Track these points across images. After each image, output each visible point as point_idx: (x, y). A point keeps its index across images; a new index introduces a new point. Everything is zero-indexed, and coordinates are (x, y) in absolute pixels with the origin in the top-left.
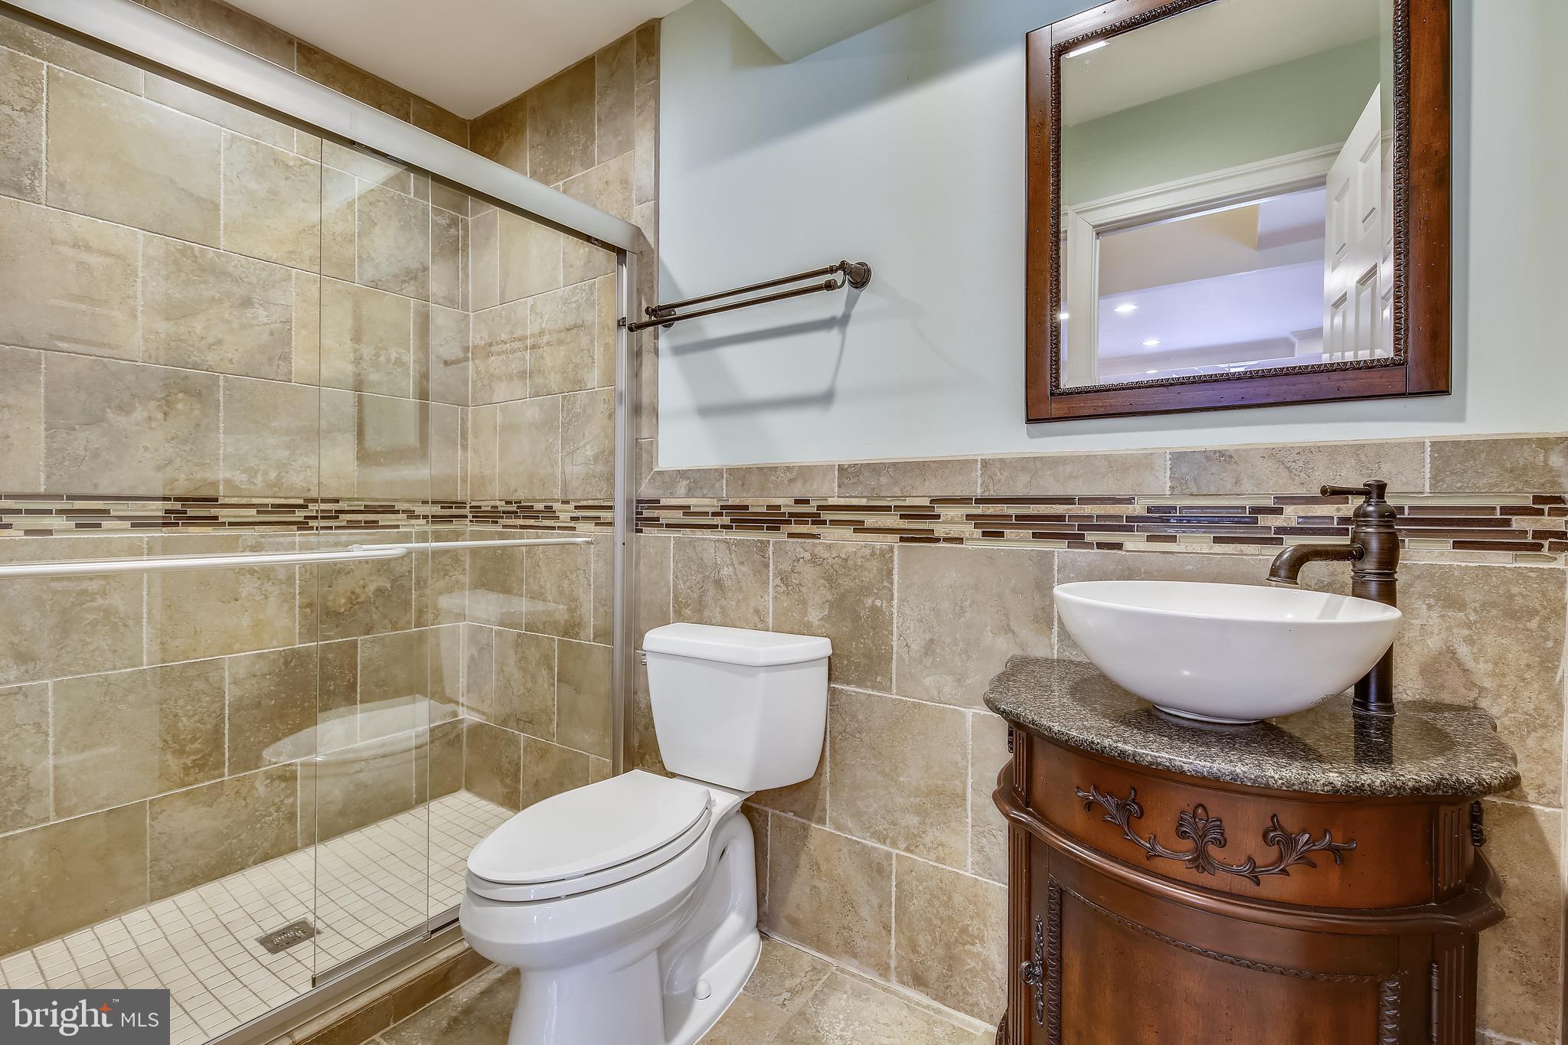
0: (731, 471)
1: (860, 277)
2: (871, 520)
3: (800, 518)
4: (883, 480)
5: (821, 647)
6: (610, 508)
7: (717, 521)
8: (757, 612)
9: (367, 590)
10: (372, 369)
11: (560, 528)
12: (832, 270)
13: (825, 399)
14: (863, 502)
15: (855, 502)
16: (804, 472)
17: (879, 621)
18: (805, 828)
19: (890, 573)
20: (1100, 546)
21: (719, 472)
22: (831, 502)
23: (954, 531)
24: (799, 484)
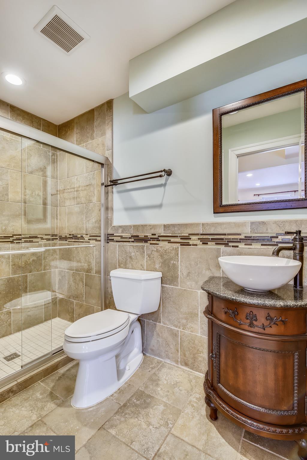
0: (134, 226)
1: (169, 173)
2: (172, 240)
3: (153, 239)
4: (176, 229)
5: (159, 274)
6: (100, 236)
7: (130, 240)
8: (141, 265)
9: (30, 260)
10: (31, 197)
11: (85, 242)
12: (161, 171)
13: (160, 206)
14: (170, 235)
15: (168, 235)
16: (154, 227)
17: (175, 267)
18: (155, 324)
19: (178, 254)
20: (233, 246)
21: (131, 226)
22: (162, 234)
23: (195, 243)
24: (153, 230)
